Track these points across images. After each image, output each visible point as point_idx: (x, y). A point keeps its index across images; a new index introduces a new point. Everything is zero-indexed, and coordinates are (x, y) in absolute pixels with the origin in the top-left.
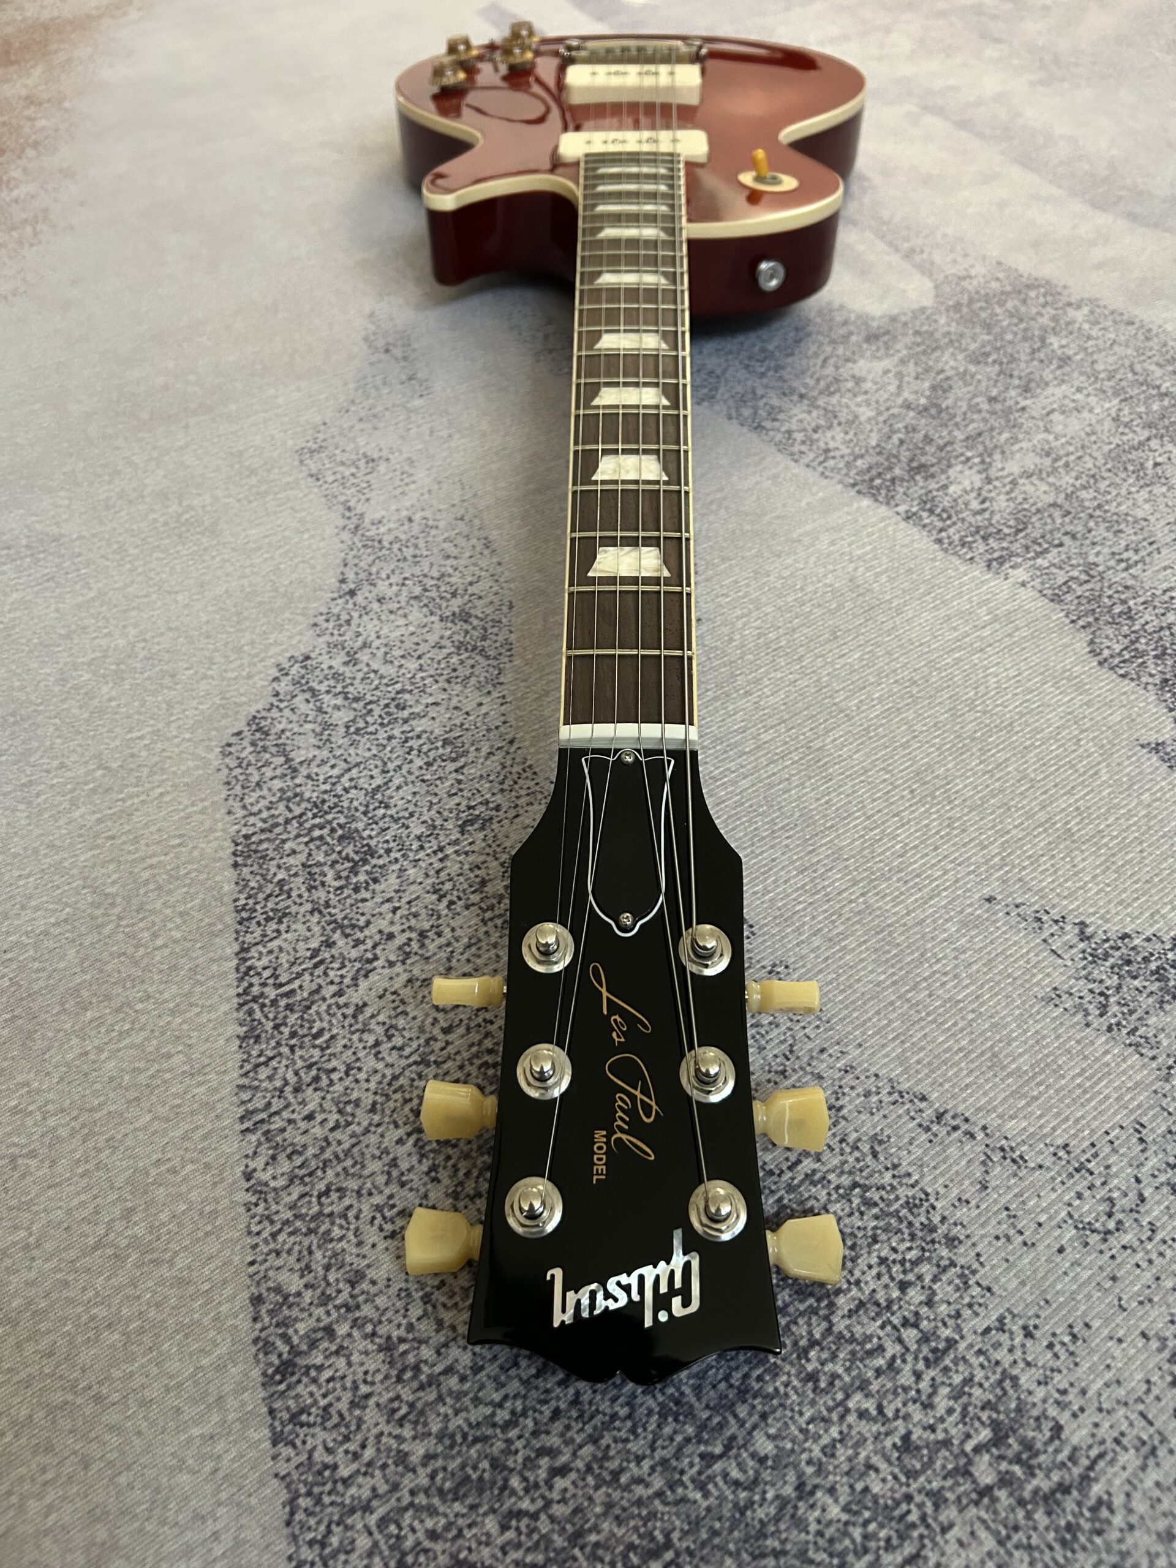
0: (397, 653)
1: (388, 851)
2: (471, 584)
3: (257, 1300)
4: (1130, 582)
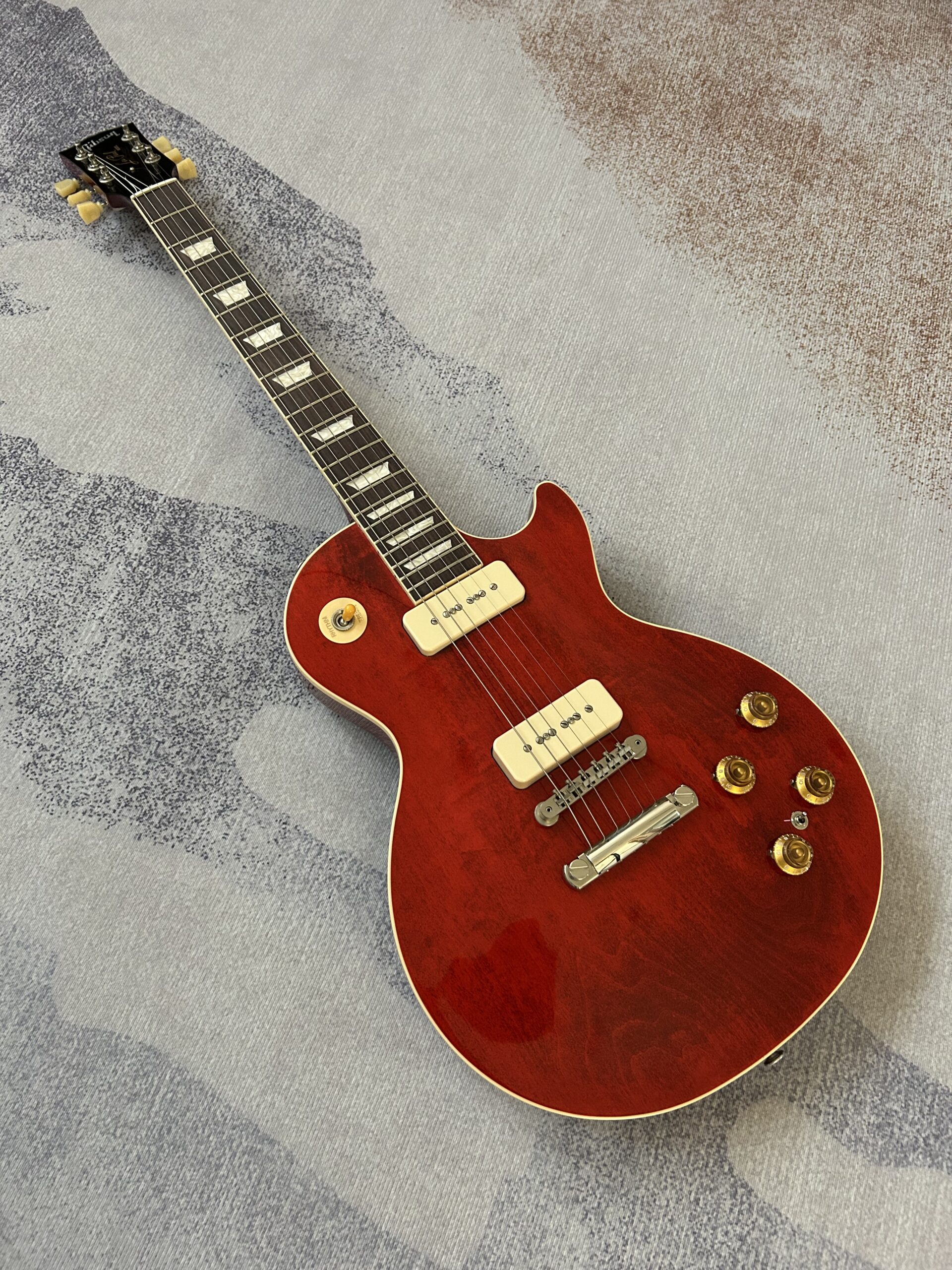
0: (334, 297)
1: (265, 227)
2: (337, 345)
3: (198, 123)
4: (25, 504)
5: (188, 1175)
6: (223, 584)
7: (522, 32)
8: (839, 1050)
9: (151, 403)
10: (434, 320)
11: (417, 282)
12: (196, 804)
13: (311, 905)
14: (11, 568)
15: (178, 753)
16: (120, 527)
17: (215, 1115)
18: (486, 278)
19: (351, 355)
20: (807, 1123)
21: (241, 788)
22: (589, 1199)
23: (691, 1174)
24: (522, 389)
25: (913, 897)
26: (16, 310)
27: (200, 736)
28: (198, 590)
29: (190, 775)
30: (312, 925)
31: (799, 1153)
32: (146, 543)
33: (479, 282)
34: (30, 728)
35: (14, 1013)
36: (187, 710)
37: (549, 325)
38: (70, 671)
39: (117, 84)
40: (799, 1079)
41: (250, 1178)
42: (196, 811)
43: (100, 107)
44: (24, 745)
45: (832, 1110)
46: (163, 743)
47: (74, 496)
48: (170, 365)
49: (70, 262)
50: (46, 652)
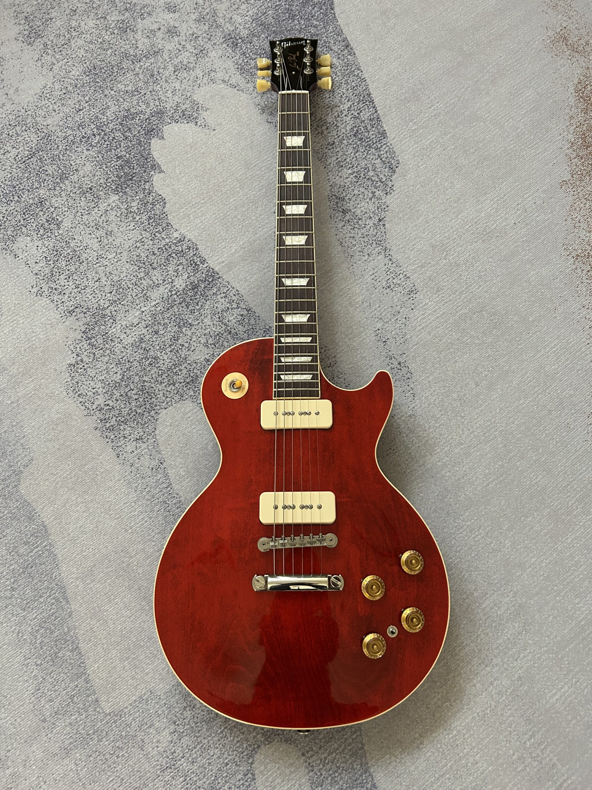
0: (361, 196)
1: (350, 136)
2: (344, 226)
3: (355, 54)
4: (143, 232)
5: (28, 591)
6: (207, 327)
7: (582, 78)
8: (343, 750)
9: (232, 210)
10: (405, 237)
11: (411, 210)
12: (129, 429)
13: (148, 509)
14: (119, 262)
15: (136, 399)
16: (178, 269)
17: (53, 573)
18: (451, 227)
19: (348, 235)
20: (303, 770)
21: (153, 434)
22: (180, 726)
23: (233, 751)
24: (426, 304)
25: (439, 707)
26: (199, 124)
27: (150, 397)
28: (194, 323)
29: (135, 413)
30: (143, 519)
31: (289, 781)
32: (185, 284)
33: (446, 228)
34: (82, 347)
35: (3, 474)
36: (152, 381)
37: (468, 275)
38: (114, 330)
39: (327, 10)
40: (314, 749)
41: (50, 610)
42: (127, 432)
43: (309, 20)
44: (75, 354)
45: (319, 774)
46: (133, 390)
47: (167, 240)
48: (253, 193)
49: (240, 109)
50: (109, 314)
